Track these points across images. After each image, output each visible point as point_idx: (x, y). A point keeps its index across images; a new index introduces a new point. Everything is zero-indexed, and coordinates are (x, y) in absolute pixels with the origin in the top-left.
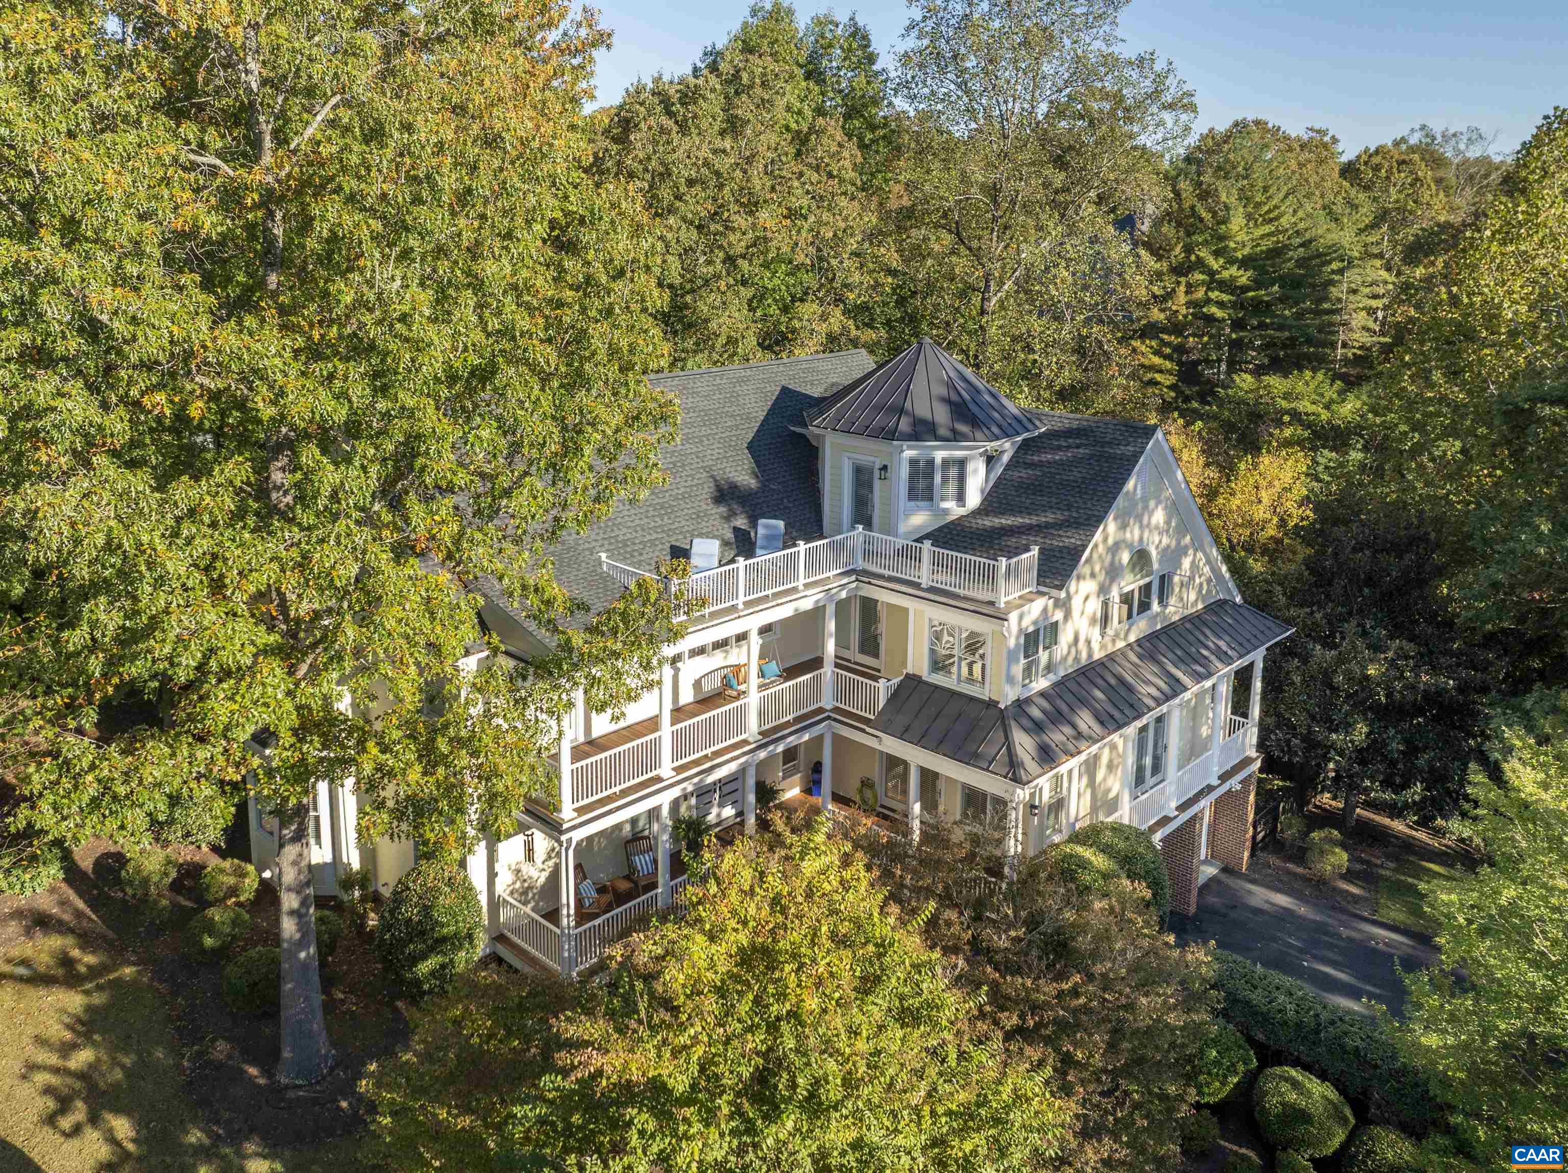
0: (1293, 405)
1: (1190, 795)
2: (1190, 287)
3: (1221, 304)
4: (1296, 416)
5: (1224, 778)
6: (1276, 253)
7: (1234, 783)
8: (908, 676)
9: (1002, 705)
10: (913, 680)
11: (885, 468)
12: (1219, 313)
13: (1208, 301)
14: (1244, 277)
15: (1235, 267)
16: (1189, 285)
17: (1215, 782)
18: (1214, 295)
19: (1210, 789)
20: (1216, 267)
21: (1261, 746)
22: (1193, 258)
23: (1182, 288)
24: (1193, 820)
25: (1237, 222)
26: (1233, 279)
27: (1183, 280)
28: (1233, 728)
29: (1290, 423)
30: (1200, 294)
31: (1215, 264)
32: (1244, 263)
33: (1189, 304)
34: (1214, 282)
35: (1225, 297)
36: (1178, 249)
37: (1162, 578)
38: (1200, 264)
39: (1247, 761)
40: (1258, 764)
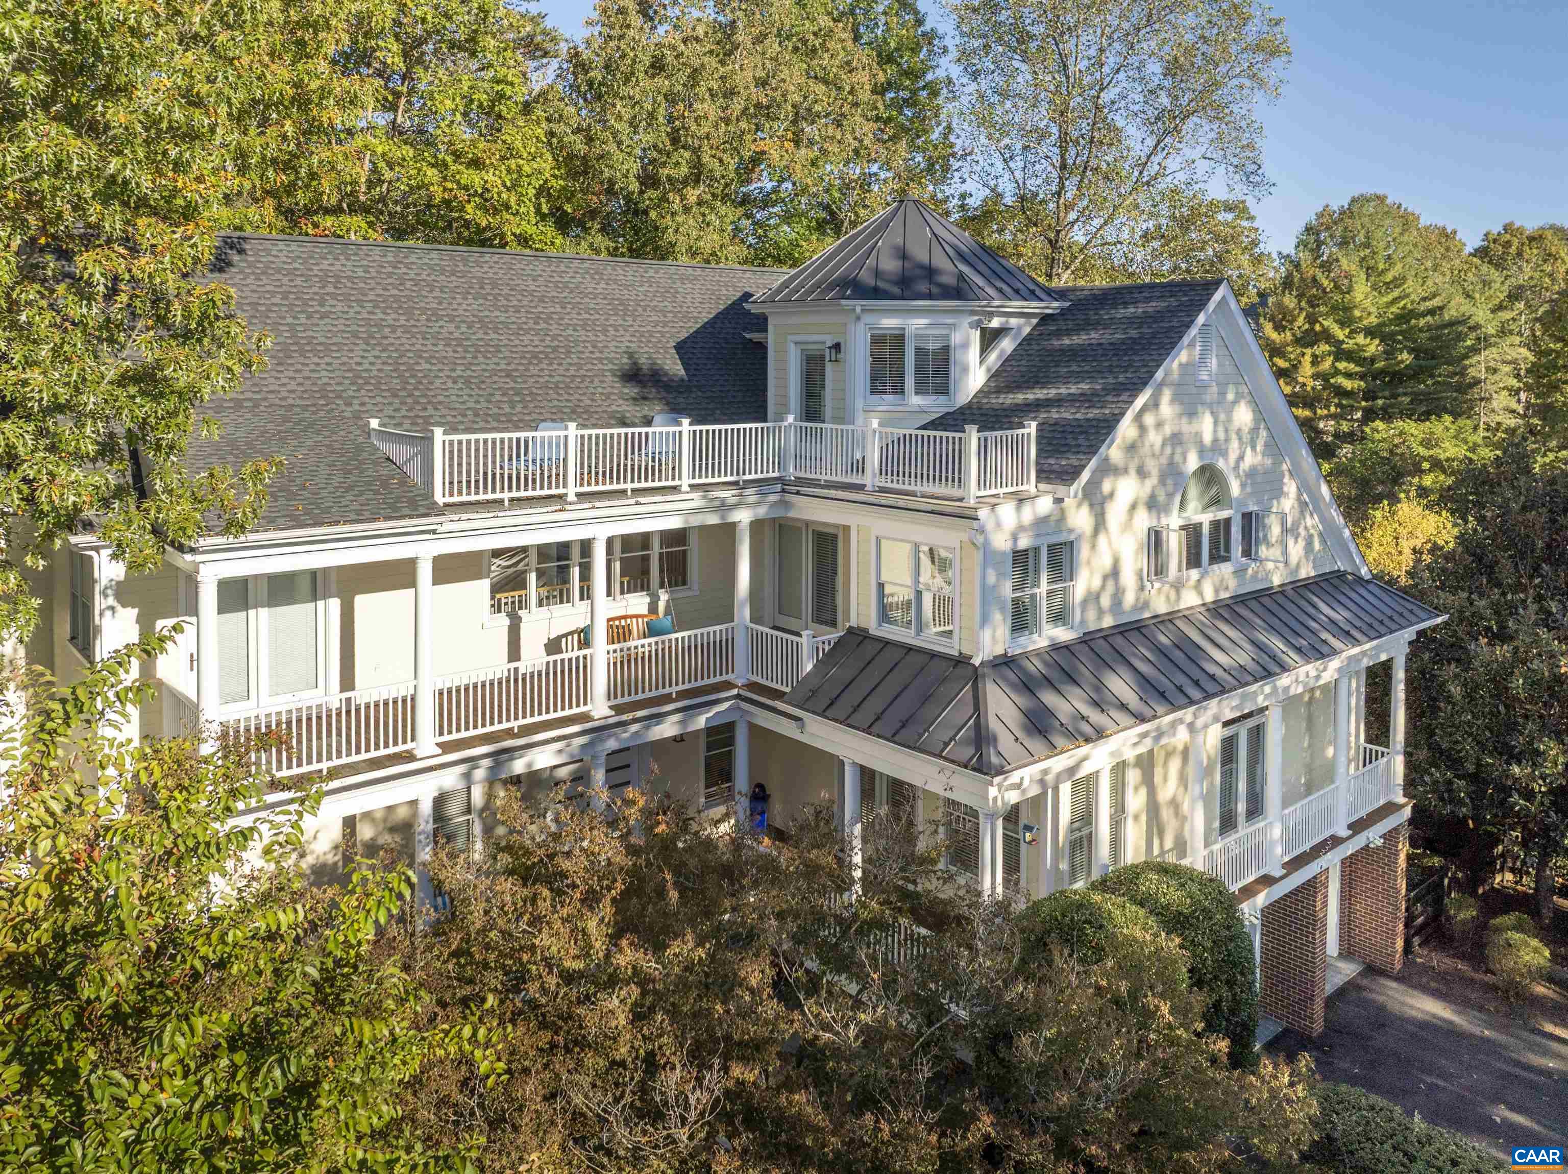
0: (1431, 452)
1: (1307, 847)
2: (1315, 361)
3: (1349, 375)
4: (1437, 464)
5: (1357, 827)
6: (1405, 317)
7: (1374, 836)
8: (851, 631)
9: (977, 662)
10: (859, 636)
11: (837, 347)
12: (1348, 384)
13: (1337, 372)
14: (1373, 347)
15: (1362, 335)
16: (1315, 356)
17: (1344, 833)
18: (1342, 365)
19: (1335, 841)
20: (1342, 337)
21: (1410, 785)
22: (1317, 327)
23: (1308, 358)
24: (1312, 887)
25: (1361, 290)
26: (1361, 348)
27: (1308, 351)
28: (1369, 759)
29: (1430, 471)
30: (1326, 365)
31: (1340, 333)
32: (1370, 332)
33: (1315, 376)
34: (1341, 354)
35: (1352, 367)
36: (1301, 319)
37: (1247, 517)
38: (1326, 336)
39: (1390, 808)
40: (1407, 812)
